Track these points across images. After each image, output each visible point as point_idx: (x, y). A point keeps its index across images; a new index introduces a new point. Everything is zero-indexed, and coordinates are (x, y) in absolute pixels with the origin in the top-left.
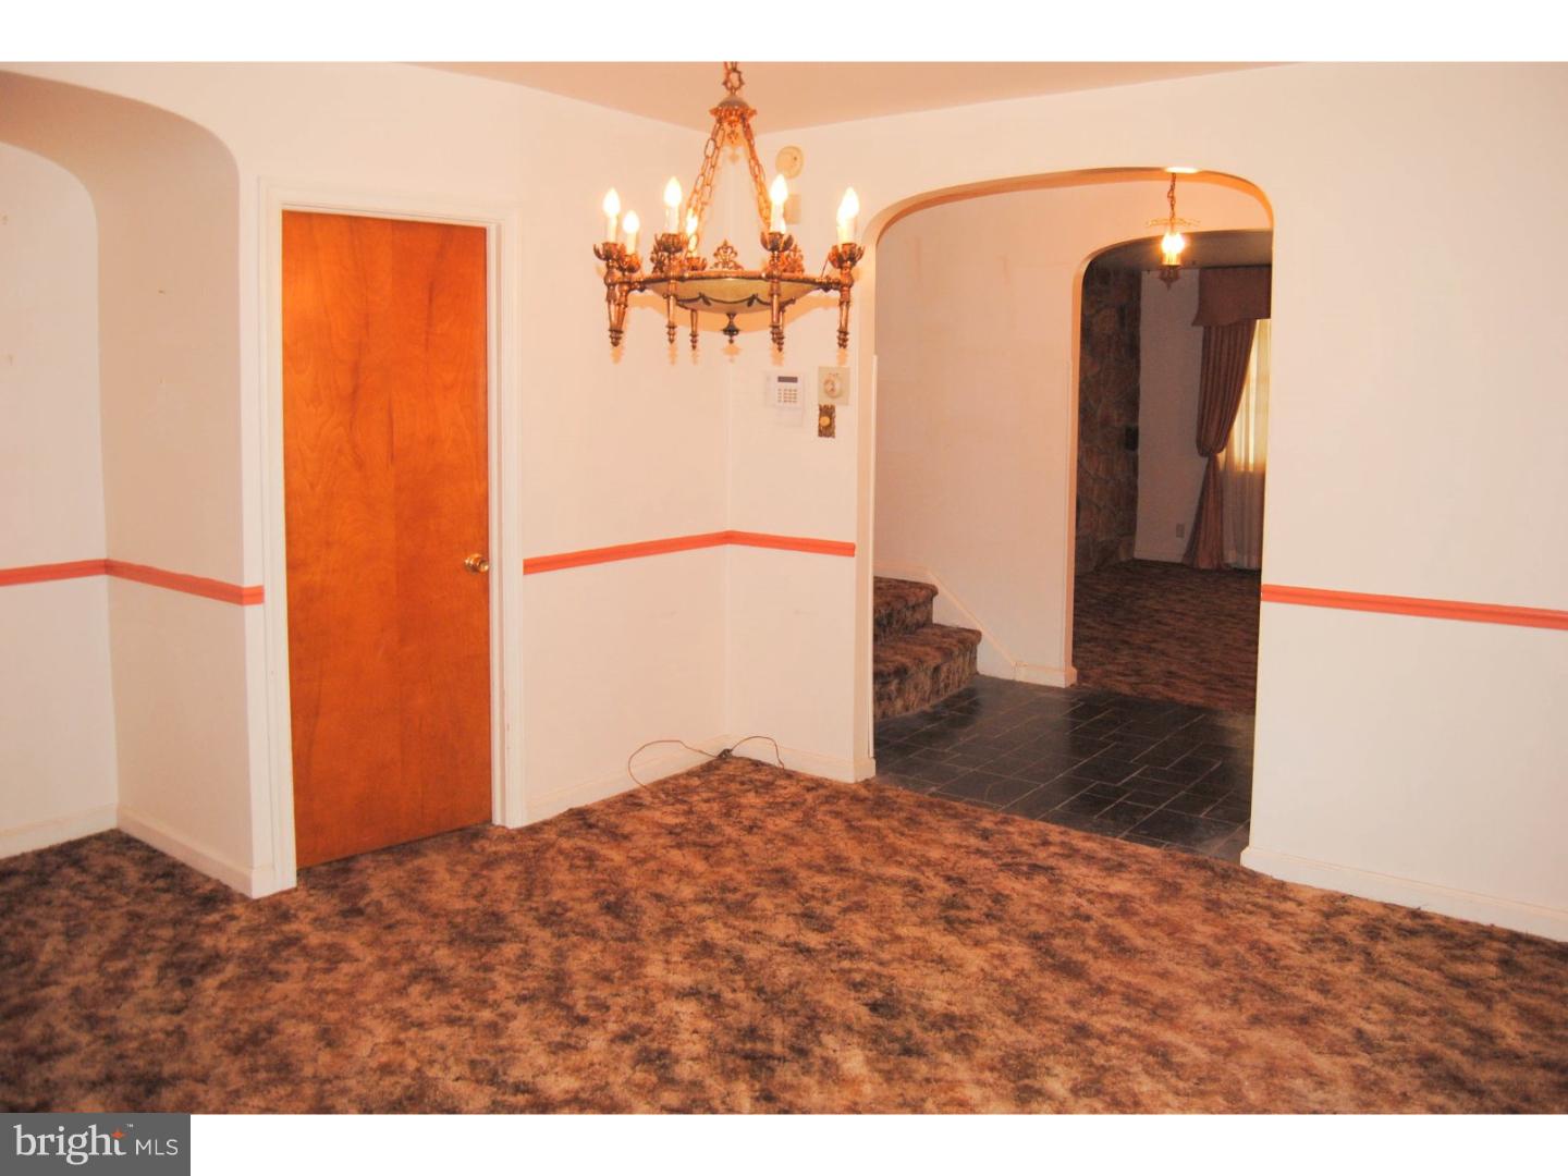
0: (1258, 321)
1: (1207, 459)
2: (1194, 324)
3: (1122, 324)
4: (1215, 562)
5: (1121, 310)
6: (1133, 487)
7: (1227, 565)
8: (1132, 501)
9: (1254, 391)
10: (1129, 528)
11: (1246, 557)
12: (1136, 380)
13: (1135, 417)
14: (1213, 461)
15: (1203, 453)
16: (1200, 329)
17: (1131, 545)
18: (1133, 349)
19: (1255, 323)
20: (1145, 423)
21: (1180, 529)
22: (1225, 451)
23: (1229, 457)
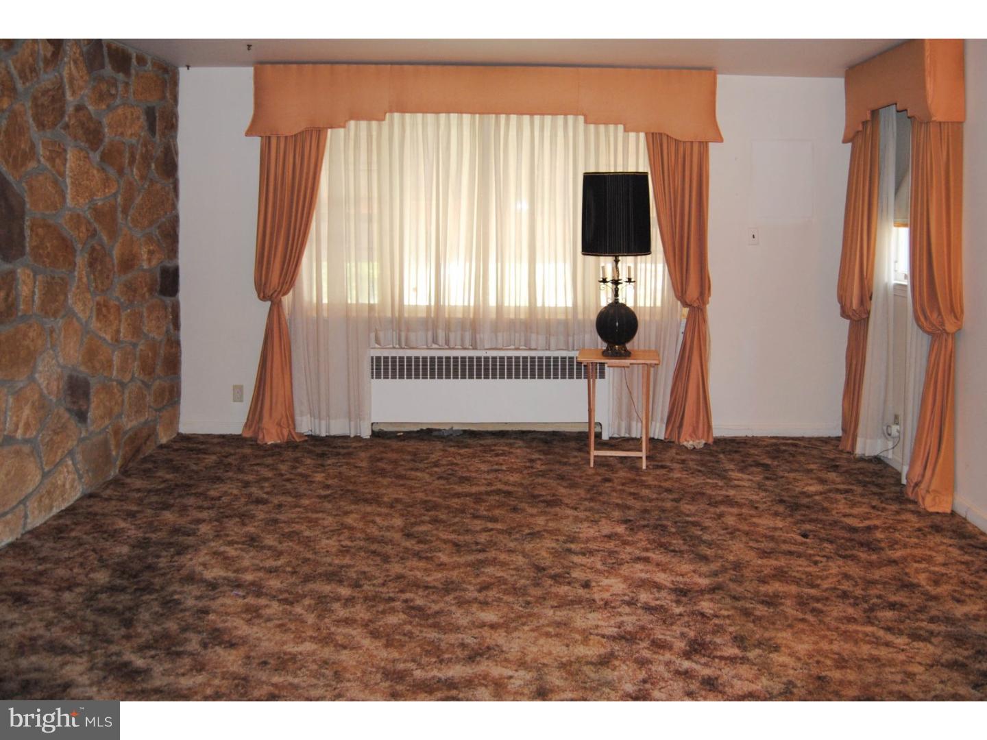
0: (329, 131)
1: (268, 303)
2: (249, 133)
3: (152, 129)
4: (286, 432)
5: (150, 113)
6: (175, 344)
7: (301, 435)
8: (173, 364)
9: (327, 219)
10: (171, 396)
11: (323, 423)
12: (174, 206)
13: (173, 251)
14: (276, 307)
15: (263, 297)
16: (256, 142)
17: (174, 419)
18: (169, 166)
19: (327, 132)
20: (185, 261)
21: (238, 391)
22: (291, 293)
23: (297, 300)
